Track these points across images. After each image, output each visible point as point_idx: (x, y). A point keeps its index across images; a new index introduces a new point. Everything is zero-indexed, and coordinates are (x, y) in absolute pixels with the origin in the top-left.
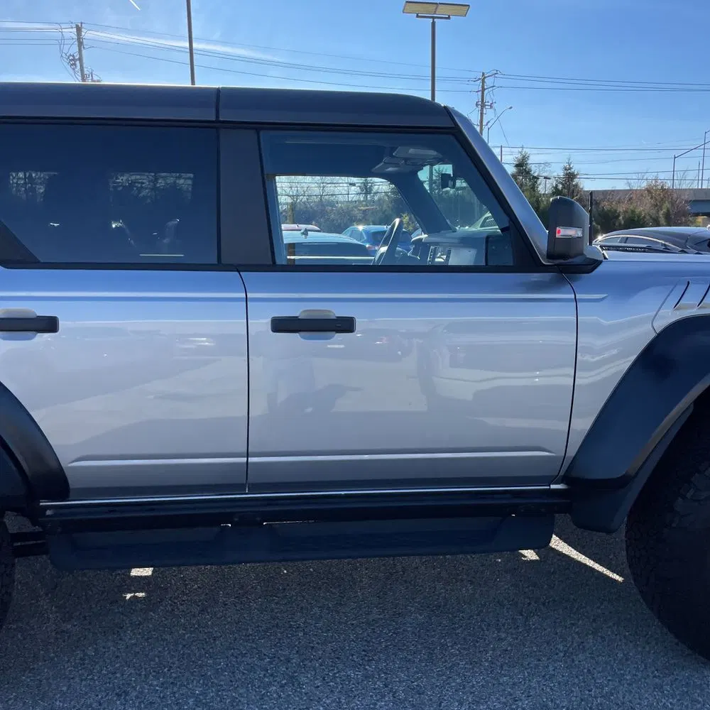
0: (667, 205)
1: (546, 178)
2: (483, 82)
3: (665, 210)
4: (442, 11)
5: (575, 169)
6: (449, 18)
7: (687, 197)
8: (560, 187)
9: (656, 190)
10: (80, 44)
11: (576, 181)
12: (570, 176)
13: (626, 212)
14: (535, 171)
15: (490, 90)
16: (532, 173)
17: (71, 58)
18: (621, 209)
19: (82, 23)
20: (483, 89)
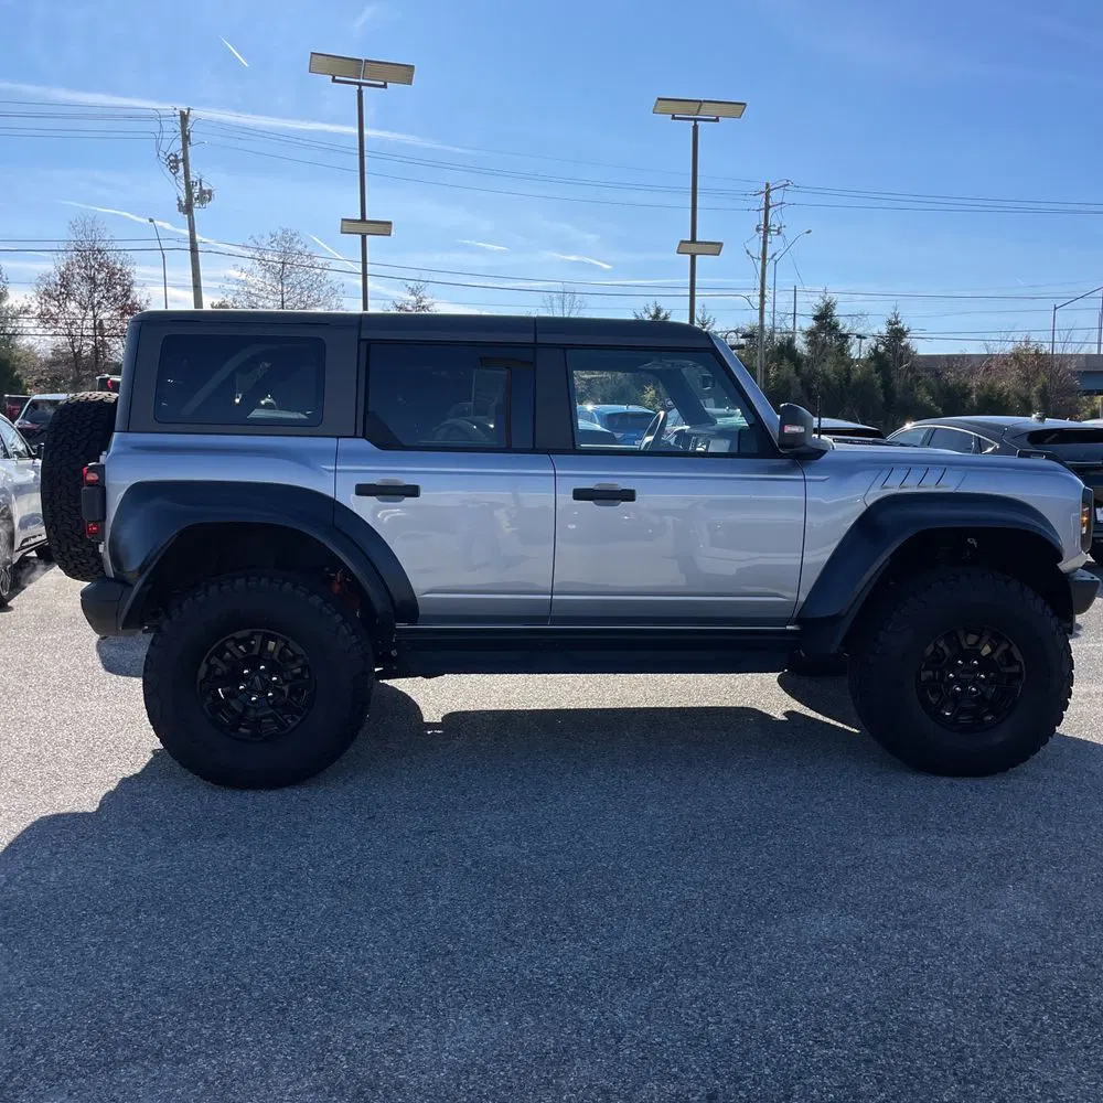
0: (1043, 378)
1: (859, 336)
2: (767, 197)
3: (1039, 386)
4: (707, 111)
5: (904, 325)
6: (717, 120)
7: (1073, 367)
8: (882, 348)
9: (1027, 356)
10: (186, 138)
11: (906, 341)
12: (897, 334)
13: (981, 387)
14: (845, 325)
15: (776, 208)
16: (840, 327)
17: (172, 158)
18: (974, 383)
19: (189, 110)
20: (767, 207)
